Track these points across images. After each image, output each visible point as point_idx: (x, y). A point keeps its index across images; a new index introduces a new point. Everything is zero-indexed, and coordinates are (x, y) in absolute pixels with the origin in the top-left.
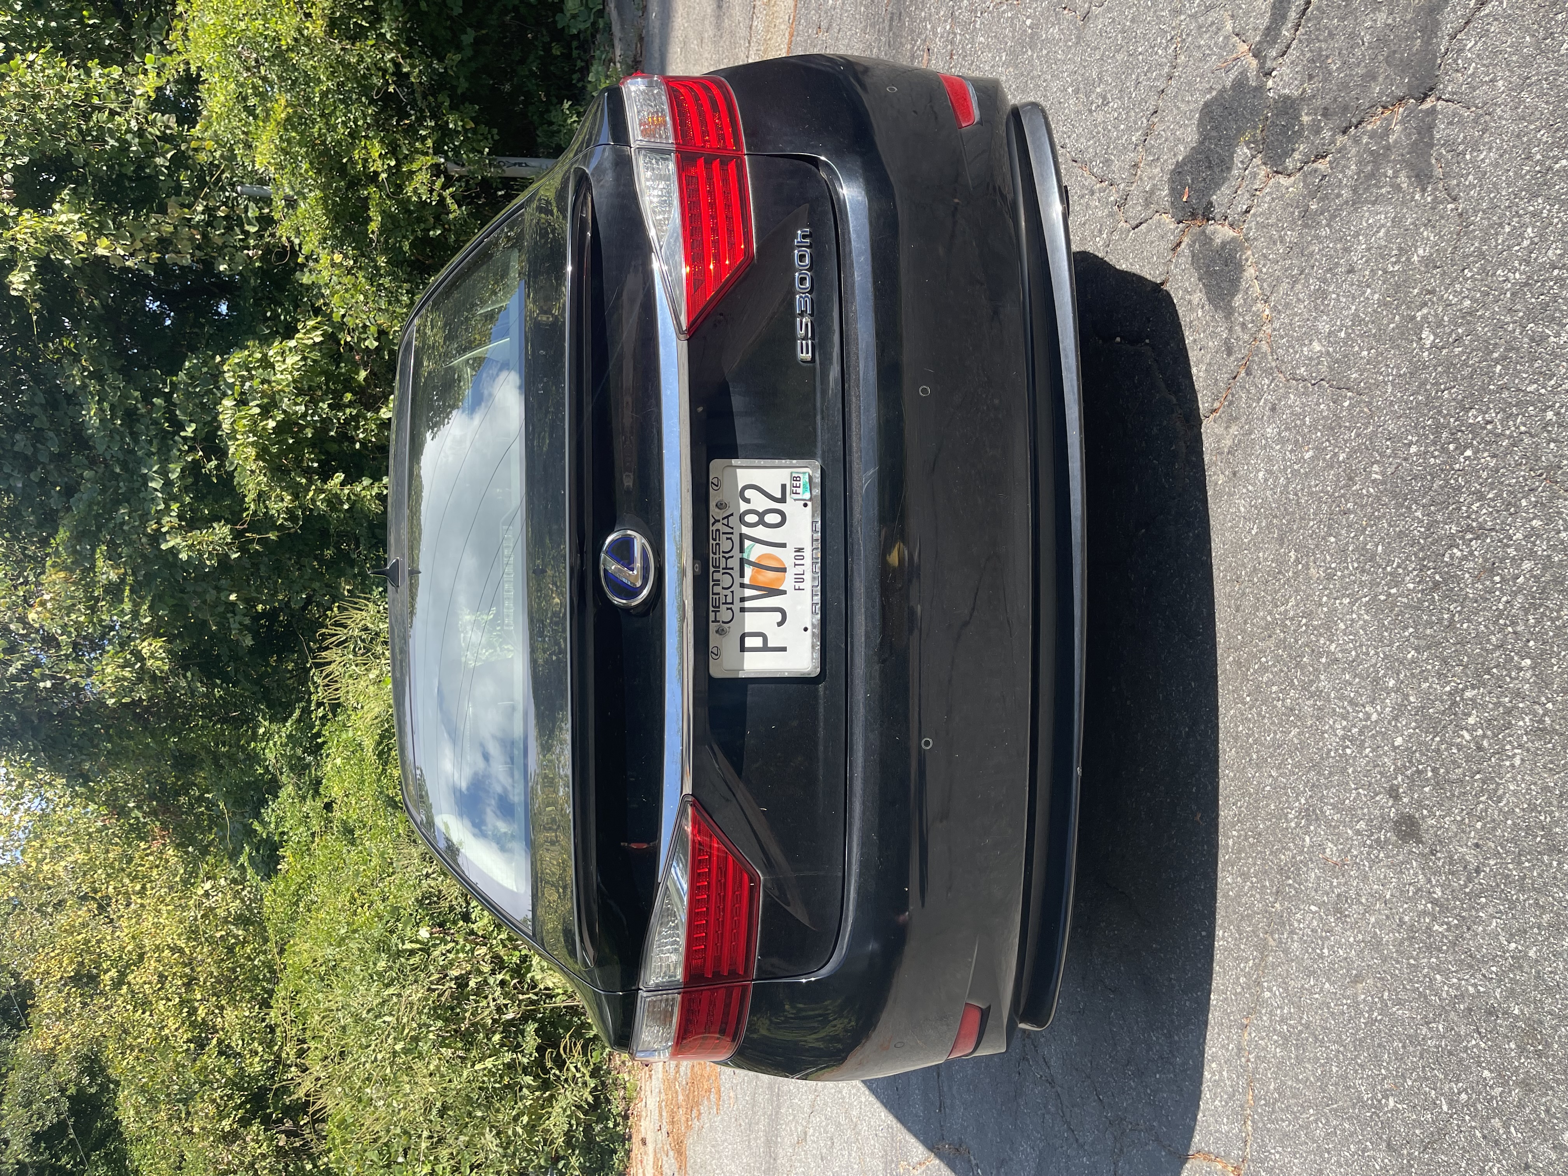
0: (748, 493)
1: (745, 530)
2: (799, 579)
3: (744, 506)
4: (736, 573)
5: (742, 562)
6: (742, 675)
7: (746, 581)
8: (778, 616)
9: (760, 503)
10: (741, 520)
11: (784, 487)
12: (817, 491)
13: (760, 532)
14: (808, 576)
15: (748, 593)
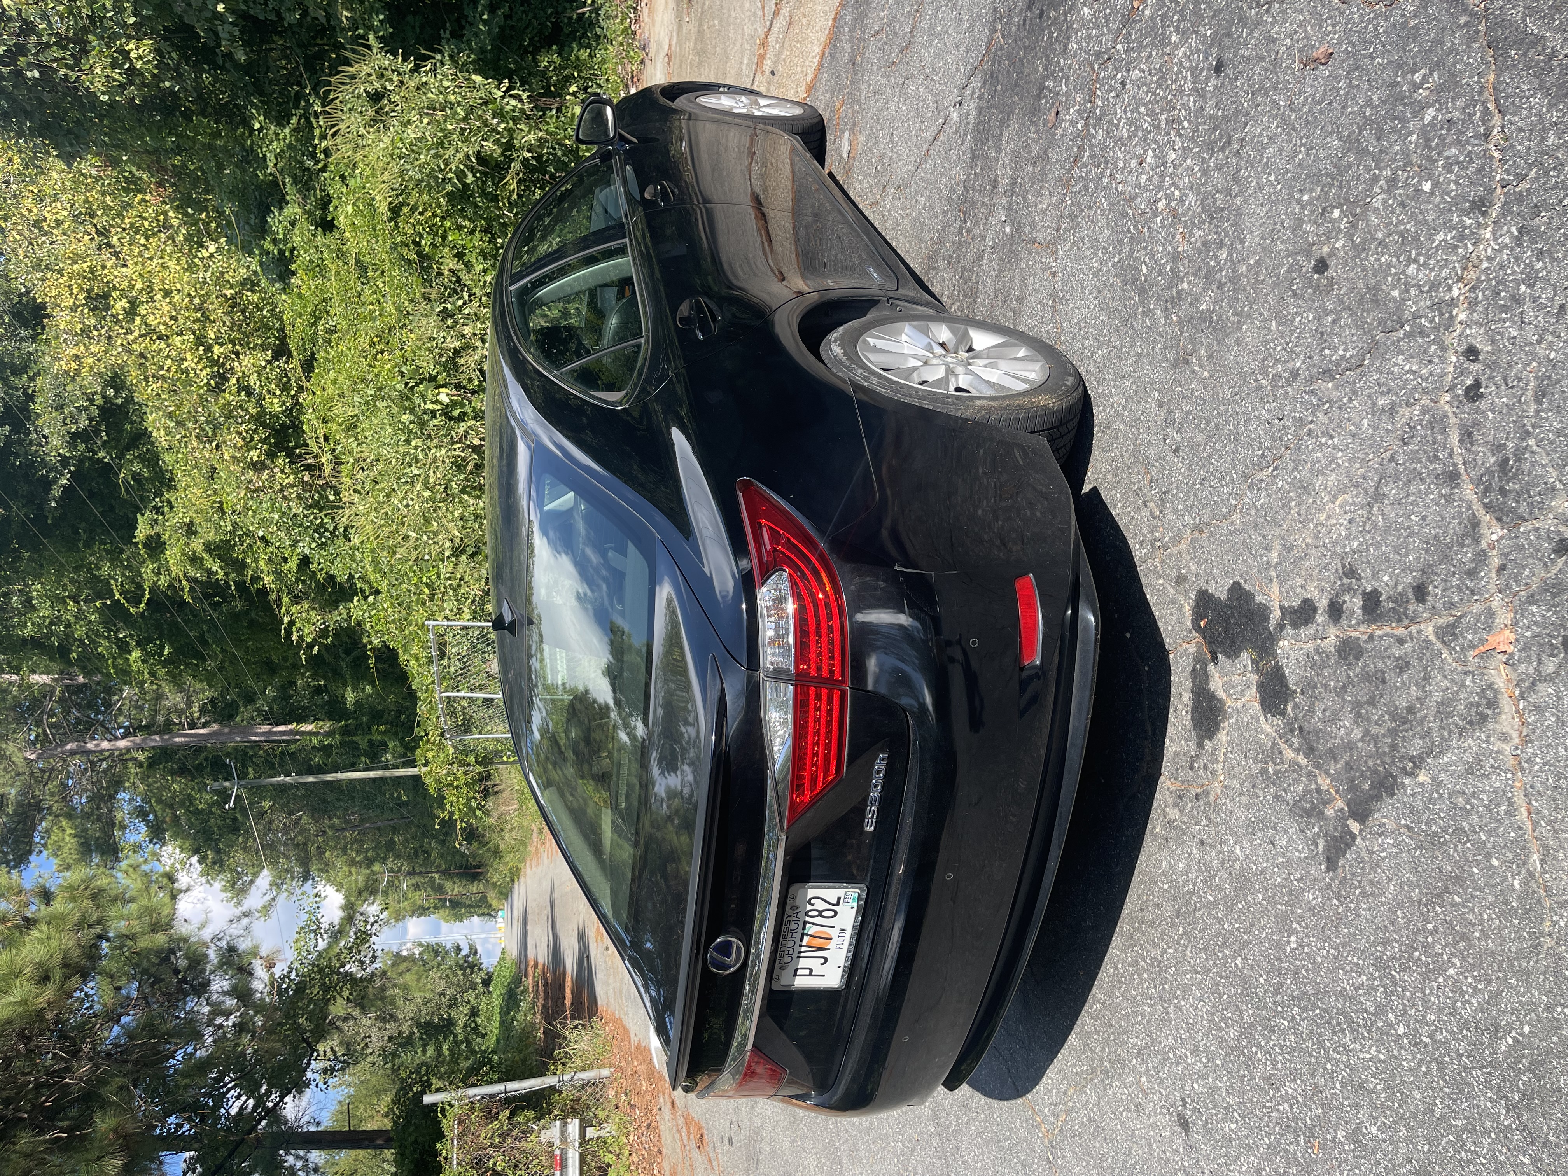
0: (813, 901)
1: (807, 919)
2: (840, 943)
3: (809, 907)
4: (798, 940)
5: (803, 935)
6: (792, 988)
7: (804, 943)
8: (823, 960)
9: (820, 905)
10: (807, 914)
11: (839, 899)
12: (862, 902)
13: (818, 920)
14: (846, 944)
15: (803, 949)
